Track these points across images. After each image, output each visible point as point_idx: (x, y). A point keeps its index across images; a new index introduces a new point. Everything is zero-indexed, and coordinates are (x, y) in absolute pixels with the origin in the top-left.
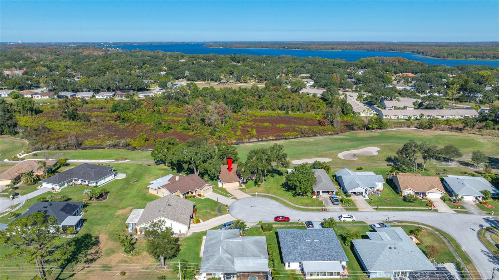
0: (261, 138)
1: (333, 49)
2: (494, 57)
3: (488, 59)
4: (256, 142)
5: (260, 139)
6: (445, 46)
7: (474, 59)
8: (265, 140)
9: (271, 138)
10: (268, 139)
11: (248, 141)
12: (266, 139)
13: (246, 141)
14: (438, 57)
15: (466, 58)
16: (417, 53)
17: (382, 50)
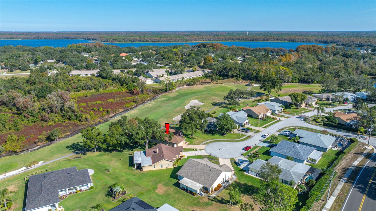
1: (13, 38)
2: (140, 40)
3: (137, 42)
6: (99, 34)
7: (129, 42)
9: (121, 110)
14: (108, 42)
15: (125, 42)
16: (88, 39)
17: (58, 38)
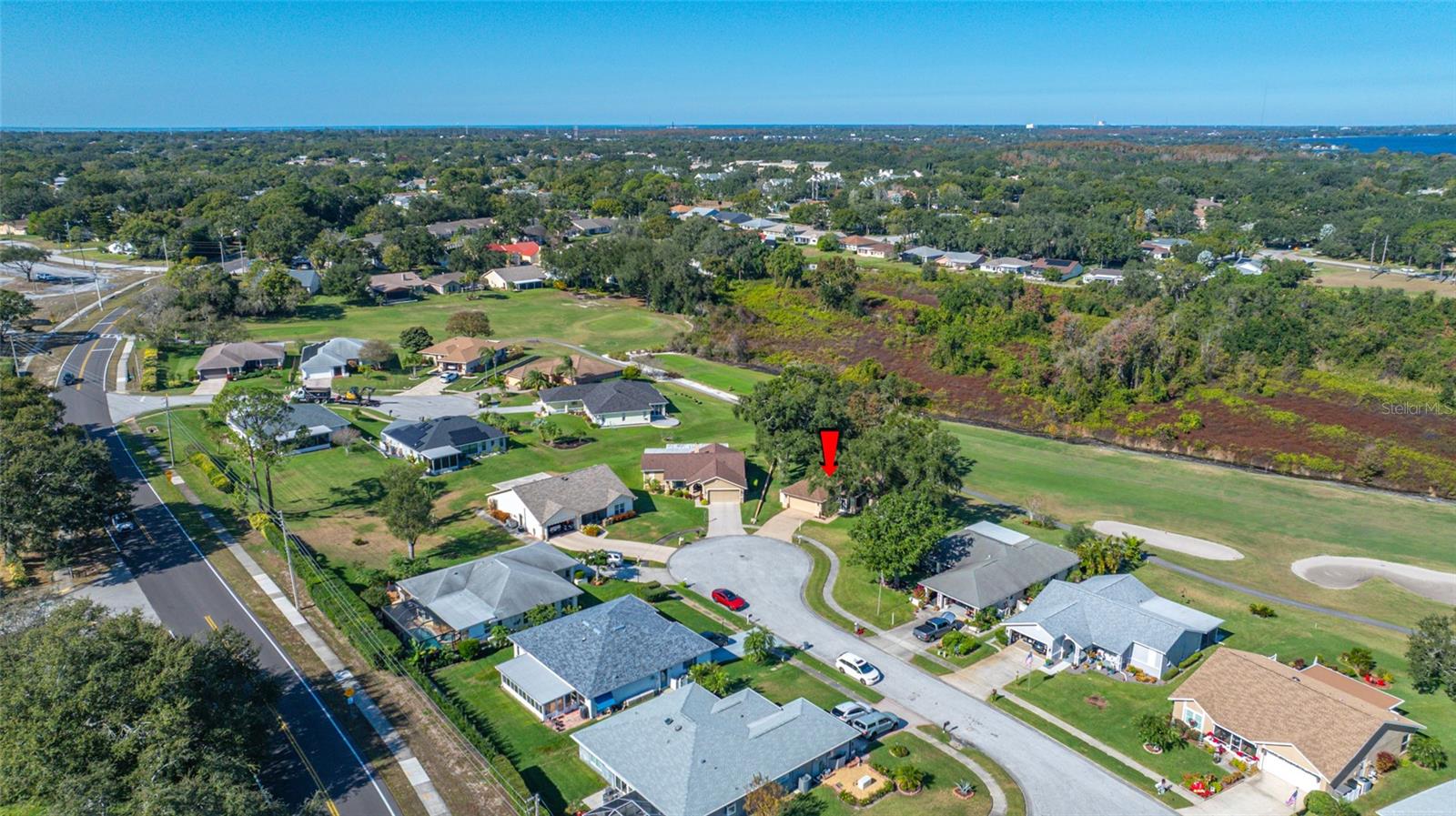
0: (1180, 447)
4: (1157, 452)
5: (1175, 450)
8: (1190, 456)
9: (1218, 456)
10: (1206, 456)
11: (1128, 444)
12: (1196, 454)
13: (1121, 442)
